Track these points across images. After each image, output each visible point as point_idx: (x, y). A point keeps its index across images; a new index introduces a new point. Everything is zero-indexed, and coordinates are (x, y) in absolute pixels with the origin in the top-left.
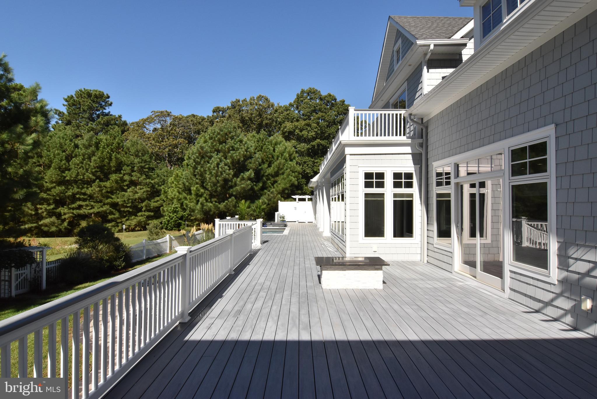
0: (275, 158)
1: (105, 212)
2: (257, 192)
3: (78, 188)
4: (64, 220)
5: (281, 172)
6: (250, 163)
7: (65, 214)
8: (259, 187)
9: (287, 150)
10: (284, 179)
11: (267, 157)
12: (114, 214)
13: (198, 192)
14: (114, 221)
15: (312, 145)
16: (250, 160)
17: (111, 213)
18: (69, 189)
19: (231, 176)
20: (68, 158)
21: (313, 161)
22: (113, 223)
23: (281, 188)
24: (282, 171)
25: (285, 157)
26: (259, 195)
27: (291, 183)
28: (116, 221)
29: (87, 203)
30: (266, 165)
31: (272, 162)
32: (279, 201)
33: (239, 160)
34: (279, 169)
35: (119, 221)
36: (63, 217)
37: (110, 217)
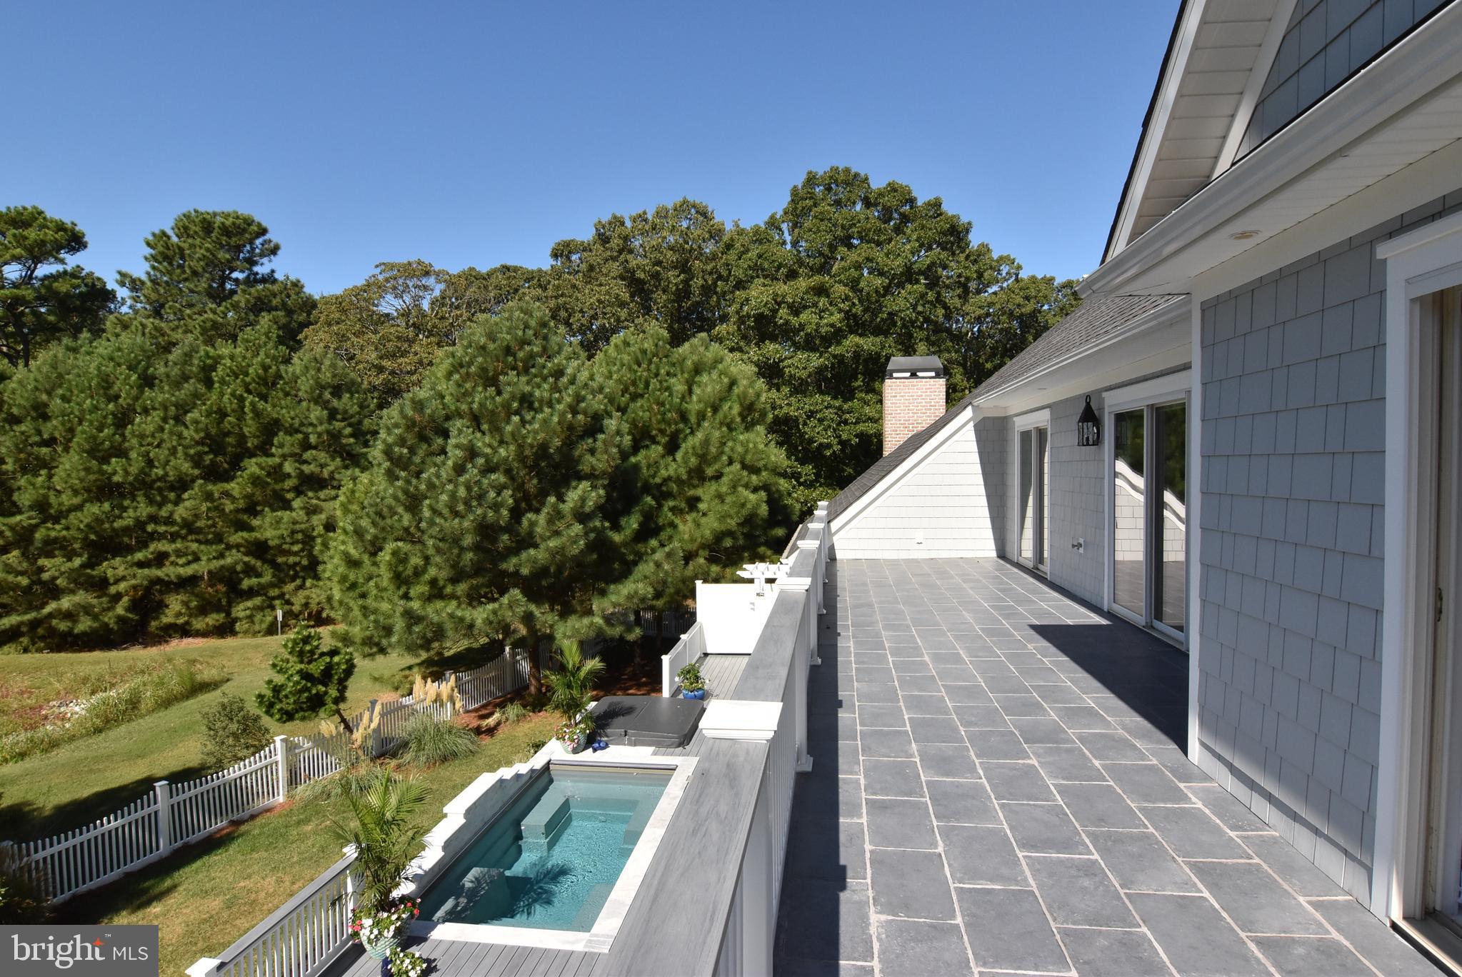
0: (693, 419)
1: (231, 570)
2: (623, 550)
3: (151, 502)
4: (117, 597)
5: (710, 471)
6: (592, 452)
7: (117, 581)
8: (628, 532)
9: (736, 390)
10: (720, 497)
11: (663, 420)
12: (259, 575)
13: (401, 569)
14: (261, 595)
15: (835, 356)
16: (590, 441)
17: (250, 571)
18: (125, 509)
19: (505, 512)
20: (122, 420)
21: (840, 408)
22: (258, 601)
23: (707, 533)
24: (716, 467)
25: (725, 417)
26: (631, 557)
27: (744, 512)
28: (265, 595)
29: (179, 545)
30: (656, 450)
31: (682, 436)
32: (699, 583)
33: (544, 447)
34: (704, 458)
35: (274, 592)
36: (113, 590)
37: (246, 583)
